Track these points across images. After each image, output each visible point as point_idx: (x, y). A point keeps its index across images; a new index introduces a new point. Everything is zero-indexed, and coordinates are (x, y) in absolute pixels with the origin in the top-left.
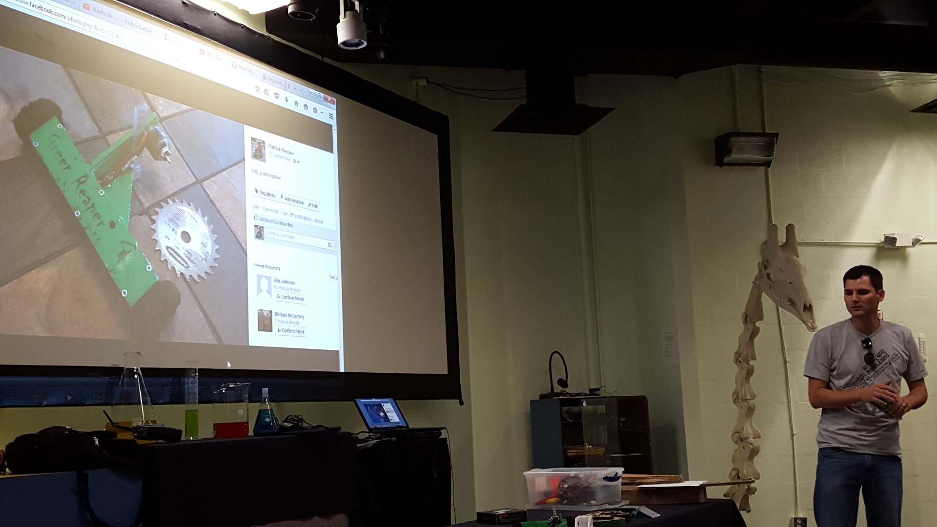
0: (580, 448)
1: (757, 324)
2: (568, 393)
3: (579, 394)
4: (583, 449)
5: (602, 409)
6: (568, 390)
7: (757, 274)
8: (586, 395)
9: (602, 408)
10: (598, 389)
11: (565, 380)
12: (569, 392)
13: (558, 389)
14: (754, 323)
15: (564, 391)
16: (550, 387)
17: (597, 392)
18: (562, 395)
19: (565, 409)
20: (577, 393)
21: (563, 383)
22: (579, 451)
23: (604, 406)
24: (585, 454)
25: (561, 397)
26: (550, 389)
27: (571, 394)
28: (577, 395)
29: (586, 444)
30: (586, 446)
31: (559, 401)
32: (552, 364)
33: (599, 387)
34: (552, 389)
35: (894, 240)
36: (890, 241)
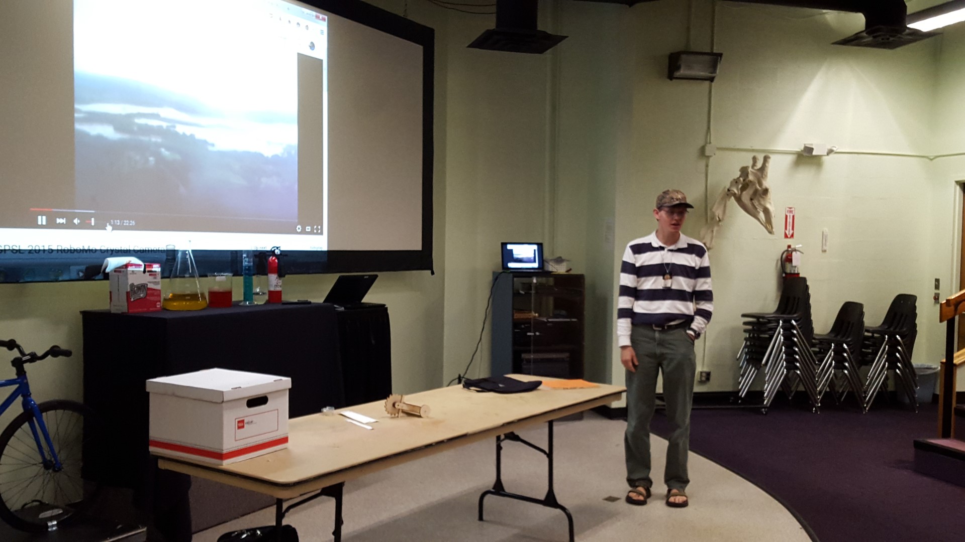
35: (812, 149)
36: (808, 150)
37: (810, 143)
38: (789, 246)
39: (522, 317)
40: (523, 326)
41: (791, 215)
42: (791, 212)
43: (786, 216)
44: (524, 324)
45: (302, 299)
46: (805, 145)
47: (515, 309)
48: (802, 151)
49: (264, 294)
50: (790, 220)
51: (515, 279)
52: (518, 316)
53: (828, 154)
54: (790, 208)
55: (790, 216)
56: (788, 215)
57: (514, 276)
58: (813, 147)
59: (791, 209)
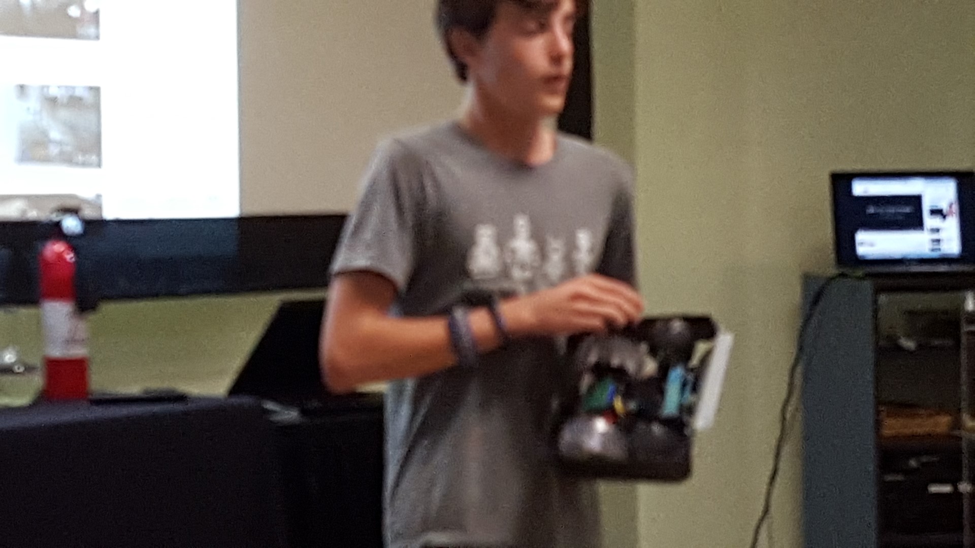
39: (907, 431)
40: (913, 463)
44: (916, 454)
45: (158, 384)
47: (884, 404)
49: (29, 369)
51: (883, 298)
52: (894, 426)
57: (878, 291)
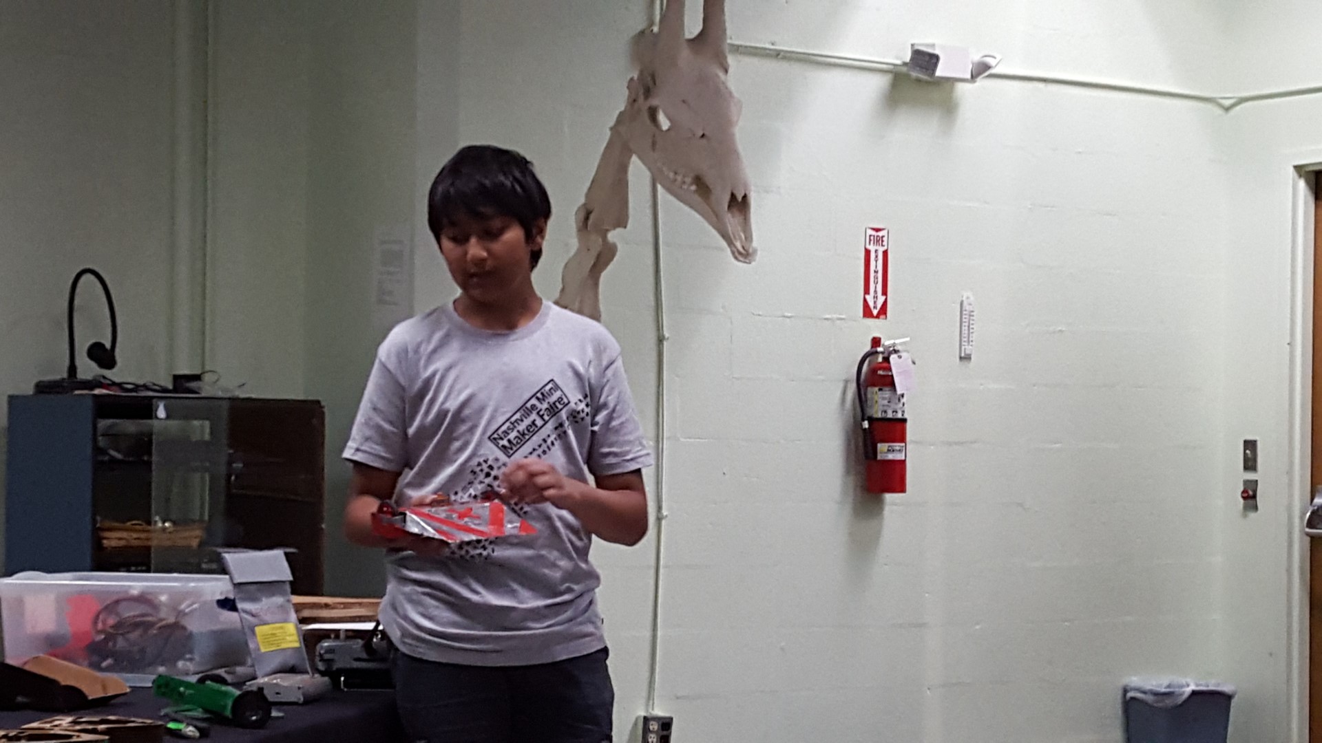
0: (138, 527)
1: (613, 236)
2: (114, 384)
3: (146, 387)
4: (148, 531)
5: (201, 429)
6: (113, 375)
7: (622, 108)
8: (165, 390)
9: (202, 426)
10: (197, 378)
11: (108, 345)
12: (117, 380)
13: (88, 369)
14: (604, 235)
15: (104, 377)
16: (67, 362)
17: (193, 385)
18: (101, 386)
19: (103, 424)
20: (141, 382)
21: (103, 355)
22: (135, 535)
23: (207, 423)
24: (154, 543)
25: (97, 392)
26: (66, 369)
27: (120, 385)
28: (137, 388)
29: (157, 518)
30: (156, 522)
31: (90, 403)
32: (76, 302)
33: (197, 372)
34: (72, 369)
35: (933, 60)
36: (925, 60)
37: (930, 41)
38: (876, 342)
41: (881, 250)
42: (879, 241)
43: (868, 252)
46: (912, 45)
48: (905, 64)
50: (876, 265)
53: (974, 77)
54: (877, 230)
55: (876, 251)
56: (872, 248)
58: (937, 52)
59: (880, 234)
